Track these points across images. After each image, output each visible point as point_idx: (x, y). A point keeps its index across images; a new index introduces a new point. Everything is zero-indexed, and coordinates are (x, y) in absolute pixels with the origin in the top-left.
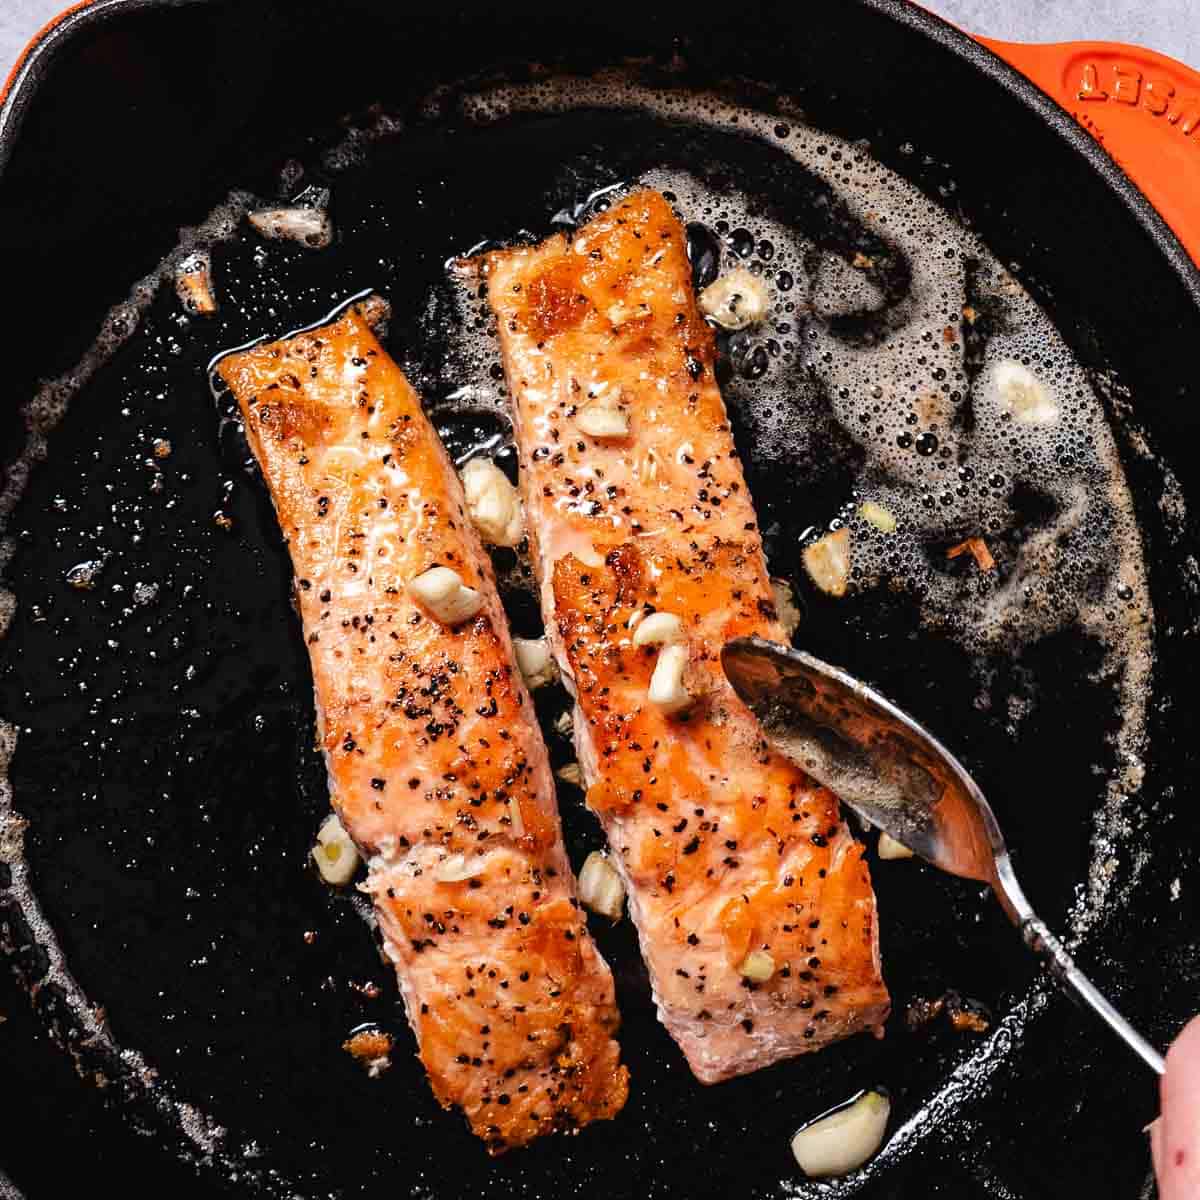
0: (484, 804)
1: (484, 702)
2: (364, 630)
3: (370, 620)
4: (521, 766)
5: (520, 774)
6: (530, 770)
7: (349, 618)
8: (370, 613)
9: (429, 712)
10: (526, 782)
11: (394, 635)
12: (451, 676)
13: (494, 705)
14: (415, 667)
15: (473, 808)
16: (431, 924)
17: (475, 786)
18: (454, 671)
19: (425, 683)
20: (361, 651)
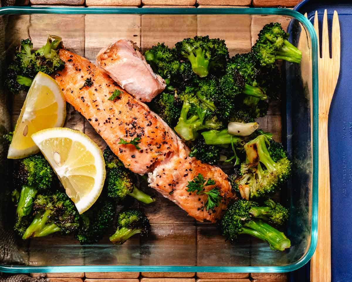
0: (161, 147)
1: (147, 123)
2: (109, 122)
3: (109, 119)
4: (165, 133)
5: (165, 135)
6: (167, 132)
7: (105, 121)
8: (109, 117)
9: (136, 132)
10: (168, 136)
11: (117, 119)
12: (136, 121)
13: (150, 122)
14: (126, 123)
15: (159, 149)
16: (171, 186)
17: (157, 144)
18: (136, 119)
19: (131, 126)
20: (111, 127)
